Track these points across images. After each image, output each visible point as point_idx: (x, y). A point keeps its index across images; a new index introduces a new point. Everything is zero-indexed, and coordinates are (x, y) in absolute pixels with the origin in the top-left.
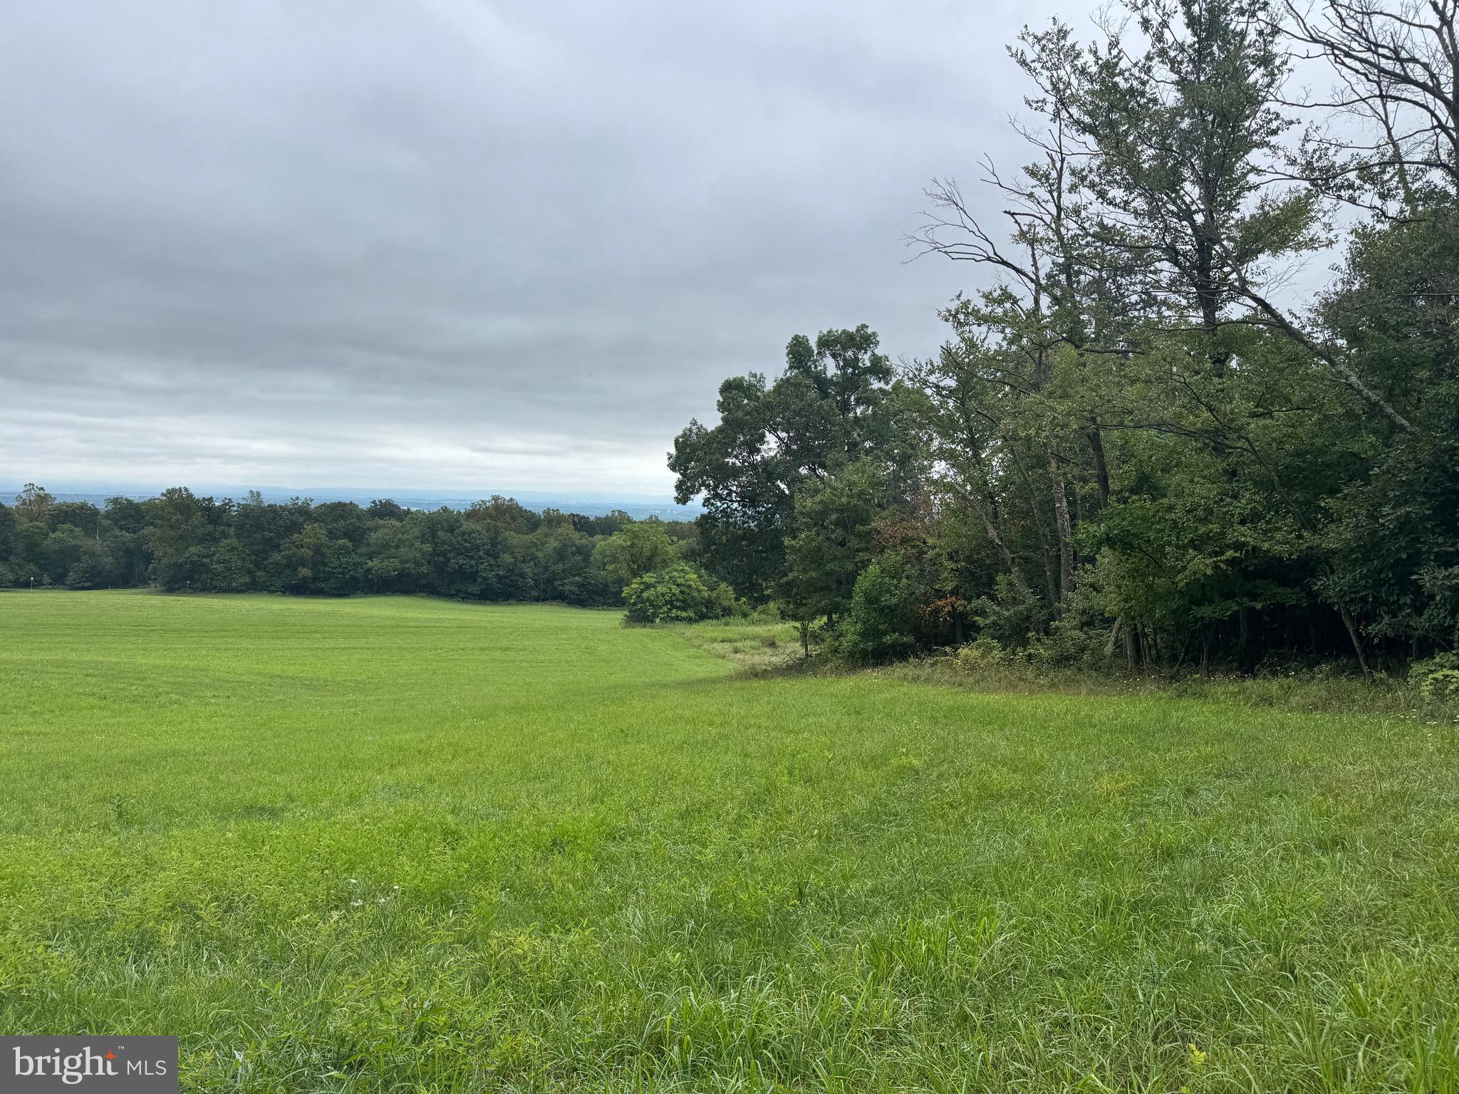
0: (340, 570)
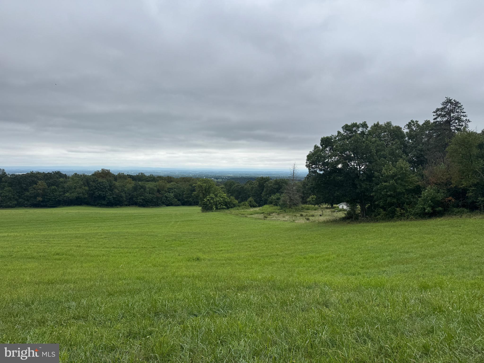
0: (54, 197)
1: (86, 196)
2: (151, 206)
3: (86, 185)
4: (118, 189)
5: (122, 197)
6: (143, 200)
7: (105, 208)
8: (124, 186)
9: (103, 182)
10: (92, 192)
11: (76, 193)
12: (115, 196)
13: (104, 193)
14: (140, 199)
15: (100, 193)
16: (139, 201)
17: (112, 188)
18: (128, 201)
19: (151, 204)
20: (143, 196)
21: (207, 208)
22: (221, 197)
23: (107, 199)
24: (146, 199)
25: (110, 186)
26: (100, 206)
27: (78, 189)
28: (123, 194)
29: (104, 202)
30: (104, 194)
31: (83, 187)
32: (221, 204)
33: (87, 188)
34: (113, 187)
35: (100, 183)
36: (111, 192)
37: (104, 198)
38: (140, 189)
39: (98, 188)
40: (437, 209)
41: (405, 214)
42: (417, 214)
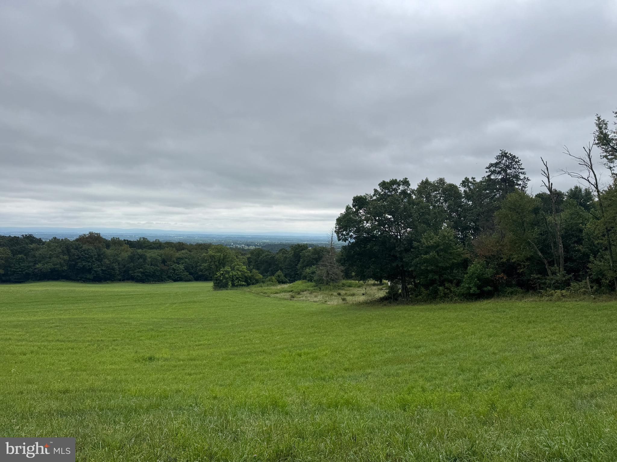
0: (20, 270)
1: (65, 268)
2: (153, 281)
3: (65, 254)
4: (108, 259)
5: (113, 269)
6: (142, 273)
7: (91, 283)
8: (117, 255)
9: (89, 249)
10: (74, 263)
11: (51, 264)
12: (104, 268)
13: (90, 264)
14: (138, 272)
15: (84, 264)
16: (136, 274)
17: (100, 257)
18: (122, 274)
19: (152, 279)
20: (141, 268)
21: (220, 285)
22: (240, 271)
23: (93, 272)
24: (146, 272)
25: (99, 255)
26: (84, 281)
27: (54, 259)
28: (116, 266)
29: (89, 276)
30: (89, 266)
31: (61, 256)
32: (240, 280)
33: (66, 257)
34: (102, 256)
35: (84, 251)
36: (99, 263)
37: (90, 270)
38: (139, 259)
39: (82, 258)
40: (485, 289)
41: (449, 294)
42: (463, 294)
